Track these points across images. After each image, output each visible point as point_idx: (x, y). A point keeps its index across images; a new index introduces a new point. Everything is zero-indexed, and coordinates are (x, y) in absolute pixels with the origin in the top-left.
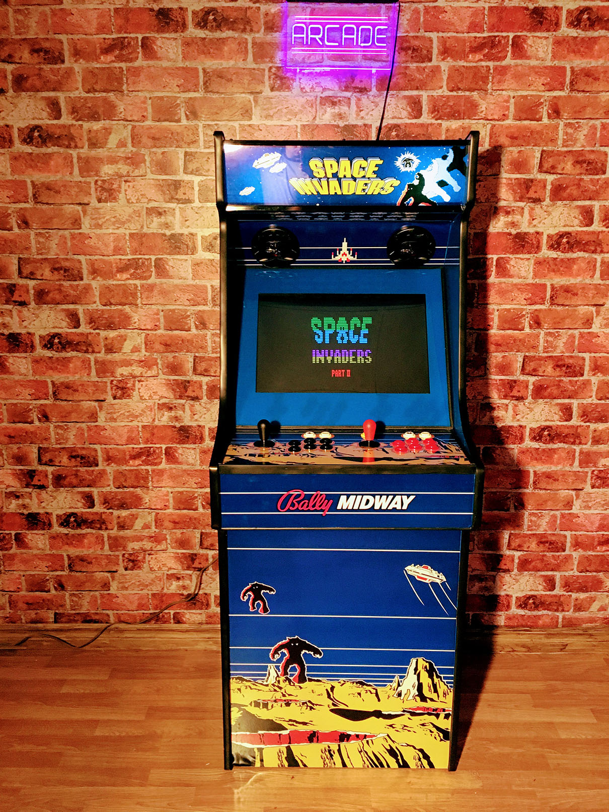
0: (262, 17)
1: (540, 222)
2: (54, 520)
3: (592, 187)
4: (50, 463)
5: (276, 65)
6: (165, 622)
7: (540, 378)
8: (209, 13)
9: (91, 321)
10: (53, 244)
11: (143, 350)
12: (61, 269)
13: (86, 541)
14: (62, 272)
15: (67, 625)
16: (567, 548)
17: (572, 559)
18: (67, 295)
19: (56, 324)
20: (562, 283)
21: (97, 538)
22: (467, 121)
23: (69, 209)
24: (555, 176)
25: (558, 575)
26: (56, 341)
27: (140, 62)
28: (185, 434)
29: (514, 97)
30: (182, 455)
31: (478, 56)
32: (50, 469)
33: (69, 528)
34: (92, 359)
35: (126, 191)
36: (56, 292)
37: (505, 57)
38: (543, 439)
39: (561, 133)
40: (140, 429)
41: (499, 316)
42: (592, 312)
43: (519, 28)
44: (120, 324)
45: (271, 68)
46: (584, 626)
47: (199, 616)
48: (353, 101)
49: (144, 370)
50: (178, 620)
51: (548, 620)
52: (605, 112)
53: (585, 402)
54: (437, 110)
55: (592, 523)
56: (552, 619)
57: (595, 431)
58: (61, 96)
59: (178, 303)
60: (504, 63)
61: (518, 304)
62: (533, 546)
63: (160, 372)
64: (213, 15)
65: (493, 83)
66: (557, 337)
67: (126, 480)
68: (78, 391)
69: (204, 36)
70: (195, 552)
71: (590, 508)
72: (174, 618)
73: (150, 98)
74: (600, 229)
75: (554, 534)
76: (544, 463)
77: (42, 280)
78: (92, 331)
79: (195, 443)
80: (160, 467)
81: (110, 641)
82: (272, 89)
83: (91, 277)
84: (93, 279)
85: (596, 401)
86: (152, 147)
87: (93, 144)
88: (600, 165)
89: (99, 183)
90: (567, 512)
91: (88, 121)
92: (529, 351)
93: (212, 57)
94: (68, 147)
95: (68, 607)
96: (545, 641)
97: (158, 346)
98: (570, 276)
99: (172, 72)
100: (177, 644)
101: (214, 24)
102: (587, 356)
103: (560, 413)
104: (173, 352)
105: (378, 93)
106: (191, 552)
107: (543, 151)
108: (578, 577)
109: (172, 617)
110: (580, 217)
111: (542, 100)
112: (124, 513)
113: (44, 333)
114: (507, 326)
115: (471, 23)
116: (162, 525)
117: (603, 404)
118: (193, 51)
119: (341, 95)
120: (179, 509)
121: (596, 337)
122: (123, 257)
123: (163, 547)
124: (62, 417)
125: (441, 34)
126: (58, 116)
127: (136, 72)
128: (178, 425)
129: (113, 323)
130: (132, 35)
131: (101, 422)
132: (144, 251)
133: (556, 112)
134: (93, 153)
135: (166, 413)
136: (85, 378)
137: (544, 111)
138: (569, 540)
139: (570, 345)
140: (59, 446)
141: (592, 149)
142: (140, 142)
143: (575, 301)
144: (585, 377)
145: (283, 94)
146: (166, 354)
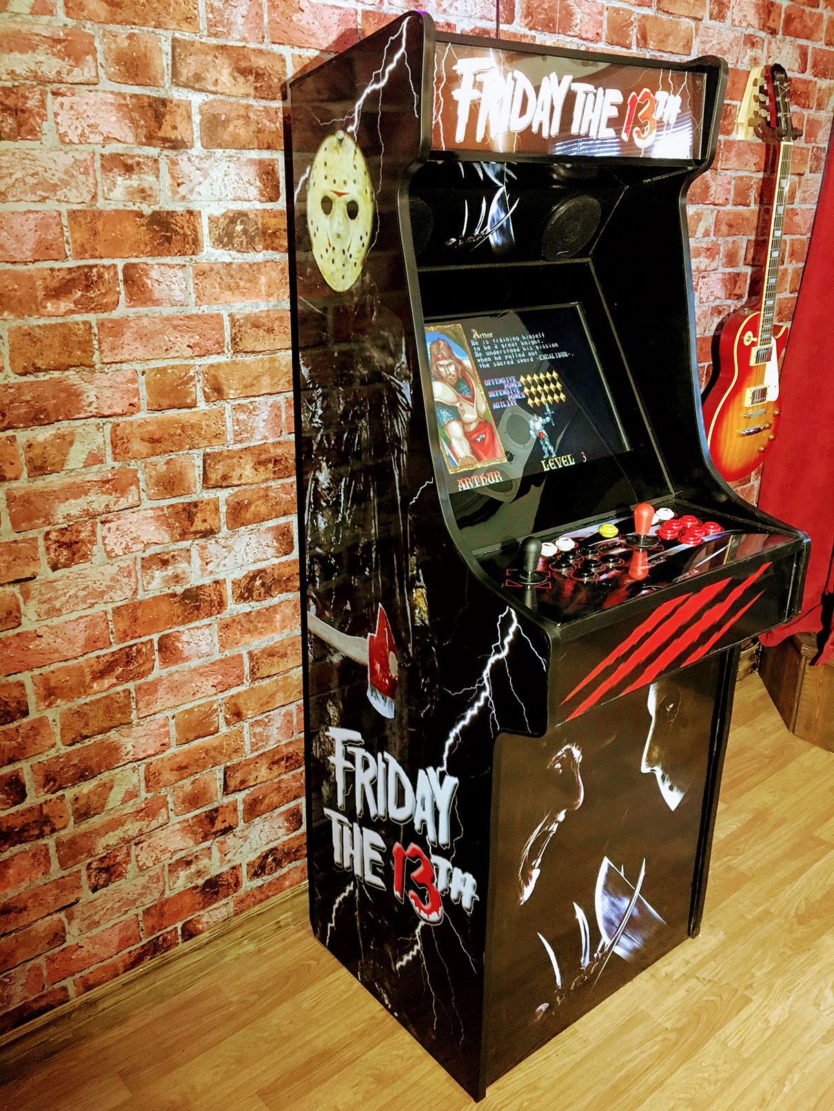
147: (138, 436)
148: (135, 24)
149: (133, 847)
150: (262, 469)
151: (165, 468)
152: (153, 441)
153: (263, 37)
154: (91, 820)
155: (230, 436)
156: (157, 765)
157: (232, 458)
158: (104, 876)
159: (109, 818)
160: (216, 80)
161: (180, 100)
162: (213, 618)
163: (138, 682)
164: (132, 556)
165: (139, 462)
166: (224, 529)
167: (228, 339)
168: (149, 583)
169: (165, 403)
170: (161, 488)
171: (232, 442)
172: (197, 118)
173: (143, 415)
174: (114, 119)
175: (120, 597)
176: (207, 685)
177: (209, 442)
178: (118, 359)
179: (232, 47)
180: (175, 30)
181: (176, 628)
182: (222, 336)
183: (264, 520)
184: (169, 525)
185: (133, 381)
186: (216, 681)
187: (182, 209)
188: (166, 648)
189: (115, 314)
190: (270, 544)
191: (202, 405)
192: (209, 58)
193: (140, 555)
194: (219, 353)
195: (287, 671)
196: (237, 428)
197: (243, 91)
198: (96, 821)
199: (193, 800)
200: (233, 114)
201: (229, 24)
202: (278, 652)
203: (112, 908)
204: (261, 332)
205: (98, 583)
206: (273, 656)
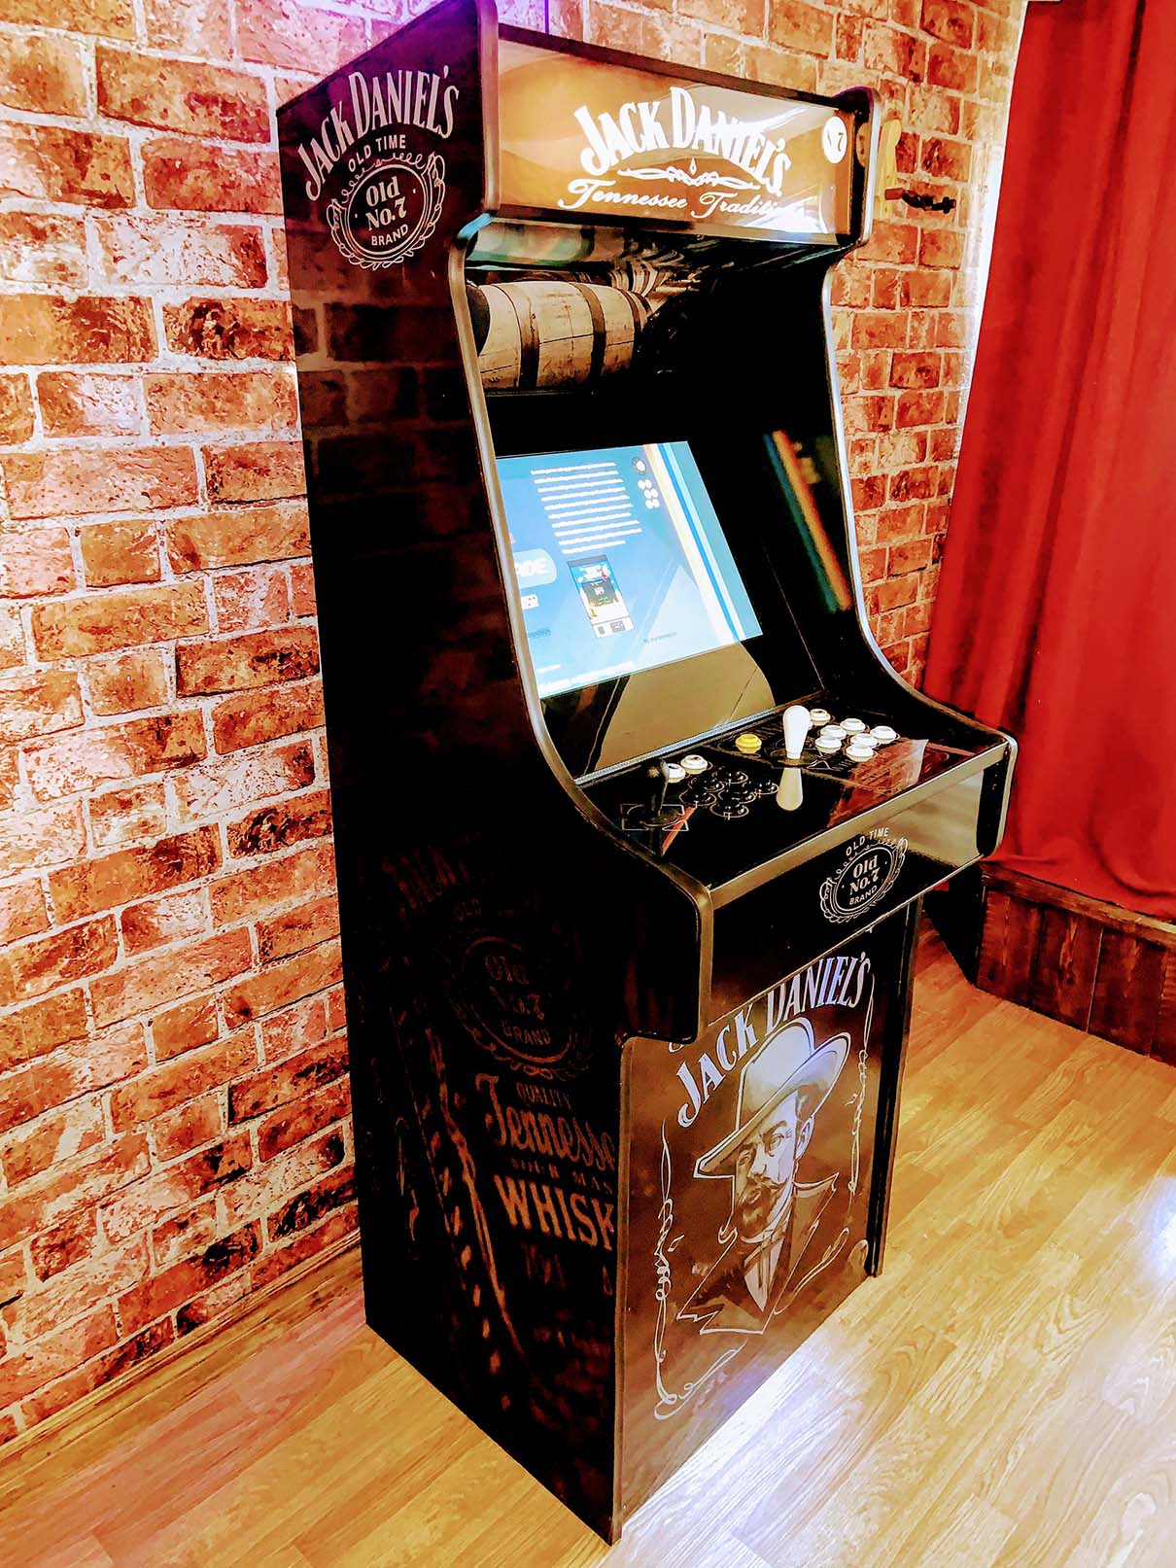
147: (75, 623)
148: (37, 23)
149: (99, 1211)
150: (263, 667)
151: (118, 670)
152: (97, 631)
153: (231, 52)
154: (33, 1180)
155: (213, 622)
156: (128, 1092)
157: (219, 653)
158: (58, 1256)
159: (60, 1173)
160: (165, 111)
161: (112, 138)
162: (202, 879)
163: (94, 977)
164: (76, 797)
165: (78, 662)
166: (212, 753)
167: (202, 484)
168: (102, 835)
169: (114, 575)
170: (114, 699)
171: (217, 630)
172: (138, 164)
173: (79, 594)
174: (13, 161)
175: (59, 858)
176: (198, 975)
177: (183, 631)
178: (36, 512)
179: (186, 64)
180: (99, 34)
181: (149, 897)
182: (194, 479)
183: (269, 739)
184: (129, 751)
185: (63, 544)
186: (211, 968)
187: (122, 295)
188: (134, 926)
189: (29, 447)
190: (280, 771)
191: (169, 578)
192: (153, 78)
193: (87, 795)
194: (189, 504)
195: (314, 947)
196: (223, 610)
197: (206, 127)
198: (42, 1180)
199: (185, 1137)
200: (193, 159)
201: (182, 30)
202: (299, 922)
203: (73, 1300)
204: (251, 474)
205: (25, 839)
206: (292, 927)
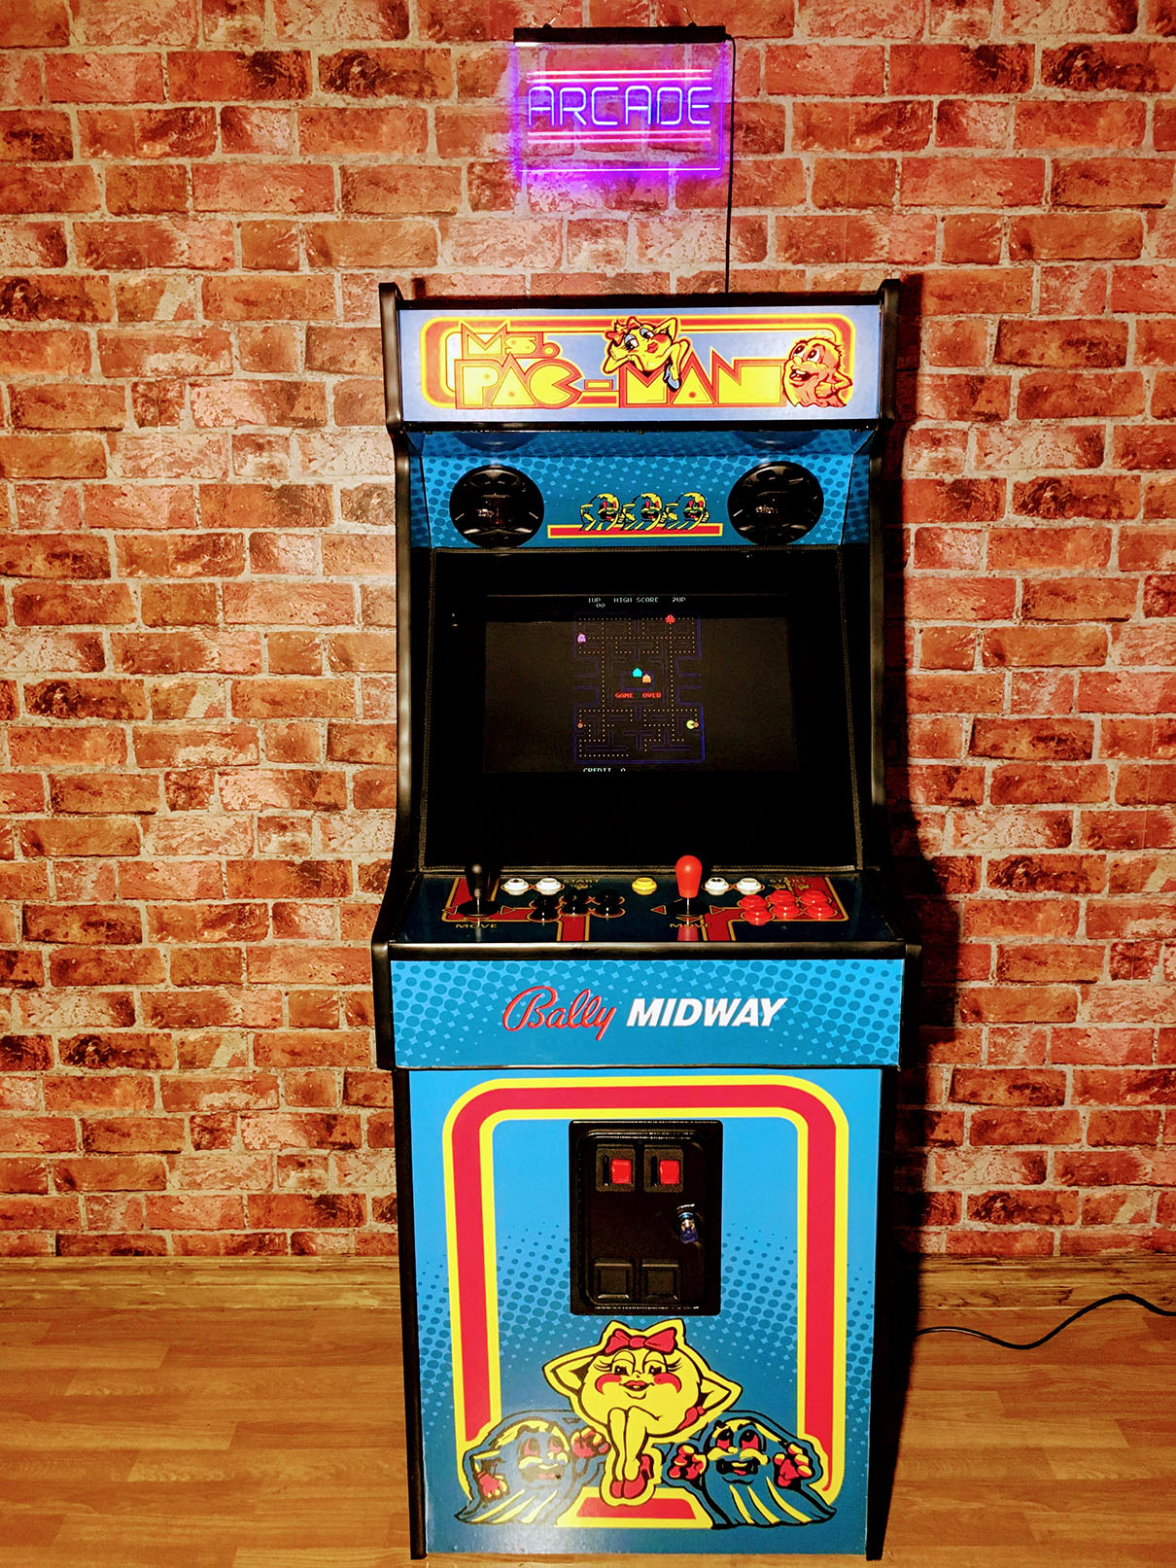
0: (454, 67)
1: (999, 460)
2: (55, 1049)
3: (1098, 391)
4: (46, 937)
5: (483, 160)
6: (275, 1253)
7: (1006, 762)
8: (353, 59)
9: (127, 657)
10: (52, 507)
11: (229, 714)
12: (67, 556)
13: (117, 1091)
14: (69, 562)
15: (82, 1259)
16: (1068, 1099)
17: (1077, 1120)
18: (79, 607)
19: (58, 664)
20: (1045, 577)
21: (139, 1084)
22: (854, 265)
23: (83, 439)
24: (1026, 371)
25: (1049, 1152)
26: (58, 696)
27: (219, 155)
28: (314, 878)
29: (943, 219)
30: (307, 919)
31: (874, 141)
32: (47, 949)
33: (84, 1065)
34: (129, 732)
35: (193, 403)
36: (56, 602)
37: (926, 141)
38: (1015, 882)
39: (1036, 288)
40: (224, 869)
41: (924, 642)
42: (1105, 633)
43: (952, 85)
44: (182, 663)
45: (472, 166)
46: (1104, 1252)
47: (343, 1241)
48: (632, 229)
49: (232, 752)
50: (301, 1248)
51: (1031, 1243)
52: (1121, 247)
53: (1094, 809)
54: (795, 245)
55: (1114, 1048)
56: (1040, 1239)
57: (1116, 866)
58: (67, 222)
59: (297, 620)
60: (923, 154)
61: (962, 618)
62: (1001, 1094)
63: (262, 755)
64: (359, 64)
65: (902, 193)
66: (1037, 682)
67: (196, 971)
68: (100, 794)
69: (342, 105)
70: (333, 1111)
71: (1109, 1018)
72: (293, 1245)
73: (239, 225)
74: (1116, 473)
75: (1041, 1071)
76: (1017, 929)
77: (30, 577)
78: (128, 676)
79: (333, 896)
80: (264, 943)
81: (166, 1290)
82: (475, 207)
83: (125, 571)
84: (131, 574)
85: (1116, 808)
86: (243, 319)
87: (128, 315)
88: (1113, 348)
89: (141, 388)
90: (1065, 1026)
91: (119, 269)
92: (983, 711)
93: (359, 145)
94: (81, 319)
95: (84, 1223)
96: (1028, 1283)
97: (257, 705)
98: (1061, 563)
99: (282, 175)
100: (300, 1297)
101: (362, 82)
102: (1096, 718)
103: (1048, 832)
104: (287, 716)
105: (680, 212)
106: (326, 1111)
107: (1002, 323)
108: (1090, 1155)
109: (289, 1241)
110: (1078, 450)
111: (998, 225)
112: (193, 1035)
113: (34, 680)
114: (939, 661)
115: (859, 77)
116: (268, 1059)
117: (1130, 813)
118: (322, 135)
119: (609, 216)
120: (302, 1026)
121: (1113, 683)
122: (188, 532)
123: (271, 1102)
124: (69, 846)
125: (800, 99)
126: (61, 259)
127: (212, 174)
128: (298, 860)
129: (169, 660)
130: (204, 105)
131: (146, 855)
132: (229, 519)
133: (1026, 248)
134: (129, 330)
135: (274, 837)
136: (116, 770)
137: (1003, 246)
138: (1070, 1081)
139: (1063, 697)
140: (63, 904)
141: (1098, 317)
142: (219, 310)
143: (1070, 612)
144: (1095, 760)
145: (497, 215)
146: (273, 721)
